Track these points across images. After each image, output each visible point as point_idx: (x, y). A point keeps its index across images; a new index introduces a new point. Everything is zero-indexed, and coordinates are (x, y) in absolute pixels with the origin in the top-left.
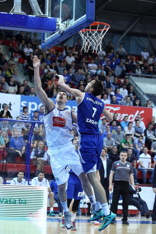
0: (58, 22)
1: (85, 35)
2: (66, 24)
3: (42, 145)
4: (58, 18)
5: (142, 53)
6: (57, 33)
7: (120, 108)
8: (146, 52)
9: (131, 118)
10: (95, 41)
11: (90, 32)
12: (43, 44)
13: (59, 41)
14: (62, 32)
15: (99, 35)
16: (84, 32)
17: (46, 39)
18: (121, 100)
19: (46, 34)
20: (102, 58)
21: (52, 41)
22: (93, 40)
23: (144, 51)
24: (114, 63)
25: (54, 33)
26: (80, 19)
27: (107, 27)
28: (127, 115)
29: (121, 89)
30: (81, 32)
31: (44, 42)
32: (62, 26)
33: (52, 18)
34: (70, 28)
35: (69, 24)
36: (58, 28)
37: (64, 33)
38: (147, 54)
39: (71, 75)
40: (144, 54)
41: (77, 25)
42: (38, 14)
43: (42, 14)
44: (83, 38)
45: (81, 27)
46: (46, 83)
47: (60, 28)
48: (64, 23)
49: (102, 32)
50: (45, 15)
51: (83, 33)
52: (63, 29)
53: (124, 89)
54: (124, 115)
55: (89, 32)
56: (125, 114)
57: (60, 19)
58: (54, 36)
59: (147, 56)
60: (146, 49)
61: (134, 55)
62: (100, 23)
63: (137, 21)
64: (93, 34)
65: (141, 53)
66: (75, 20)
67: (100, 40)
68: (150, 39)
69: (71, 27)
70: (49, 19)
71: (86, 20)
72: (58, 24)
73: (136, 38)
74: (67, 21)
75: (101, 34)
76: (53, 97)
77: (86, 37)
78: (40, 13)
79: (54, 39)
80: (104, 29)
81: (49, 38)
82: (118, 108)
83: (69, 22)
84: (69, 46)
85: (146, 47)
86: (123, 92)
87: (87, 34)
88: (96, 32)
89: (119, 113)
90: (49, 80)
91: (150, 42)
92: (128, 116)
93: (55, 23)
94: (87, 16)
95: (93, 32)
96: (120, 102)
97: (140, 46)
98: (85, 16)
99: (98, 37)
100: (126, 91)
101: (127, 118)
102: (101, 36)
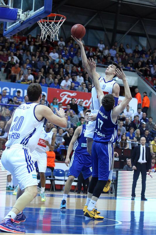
0: (19, 12)
1: (43, 25)
2: (26, 14)
3: (3, 124)
4: (19, 9)
5: (99, 45)
6: (18, 22)
7: (76, 94)
8: (102, 44)
9: (86, 103)
10: (52, 31)
11: (48, 22)
12: (5, 32)
13: (19, 30)
14: (22, 21)
15: (55, 25)
16: (43, 22)
17: (8, 28)
18: (78, 87)
19: (8, 23)
20: (62, 48)
21: (13, 29)
22: (50, 30)
23: (100, 44)
24: (72, 53)
25: (15, 22)
26: (39, 10)
27: (63, 19)
28: (82, 100)
29: (78, 77)
30: (39, 22)
31: (6, 31)
32: (22, 16)
33: (14, 8)
34: (29, 18)
35: (28, 15)
36: (19, 18)
37: (24, 22)
38: (103, 46)
39: (33, 62)
40: (100, 46)
41: (36, 16)
42: (1, 5)
43: (5, 5)
44: (41, 28)
45: (39, 18)
46: (10, 69)
47: (21, 18)
48: (24, 13)
49: (59, 23)
50: (7, 5)
51: (41, 23)
52: (23, 19)
53: (80, 77)
54: (79, 100)
55: (46, 22)
56: (81, 99)
57: (21, 10)
58: (15, 25)
59: (103, 48)
60: (102, 41)
61: (91, 47)
62: (56, 15)
63: (95, 16)
64: (50, 25)
65: (97, 44)
66: (35, 11)
67: (57, 30)
68: (106, 33)
69: (31, 17)
70: (11, 9)
71: (44, 12)
72: (19, 14)
73: (93, 31)
74: (27, 12)
75: (58, 24)
76: (16, 82)
77: (44, 27)
78: (3, 4)
79: (15, 28)
80: (61, 20)
81: (10, 27)
82: (75, 94)
83: (29, 13)
84: (31, 35)
85: (102, 40)
86: (79, 80)
87: (45, 24)
88: (54, 22)
89: (76, 98)
90: (13, 66)
91: (106, 35)
92: (83, 102)
93: (16, 13)
94: (45, 8)
95: (51, 23)
96: (77, 88)
97: (96, 38)
98: (43, 7)
99: (55, 27)
100: (82, 78)
101: (82, 102)
102: (58, 26)
